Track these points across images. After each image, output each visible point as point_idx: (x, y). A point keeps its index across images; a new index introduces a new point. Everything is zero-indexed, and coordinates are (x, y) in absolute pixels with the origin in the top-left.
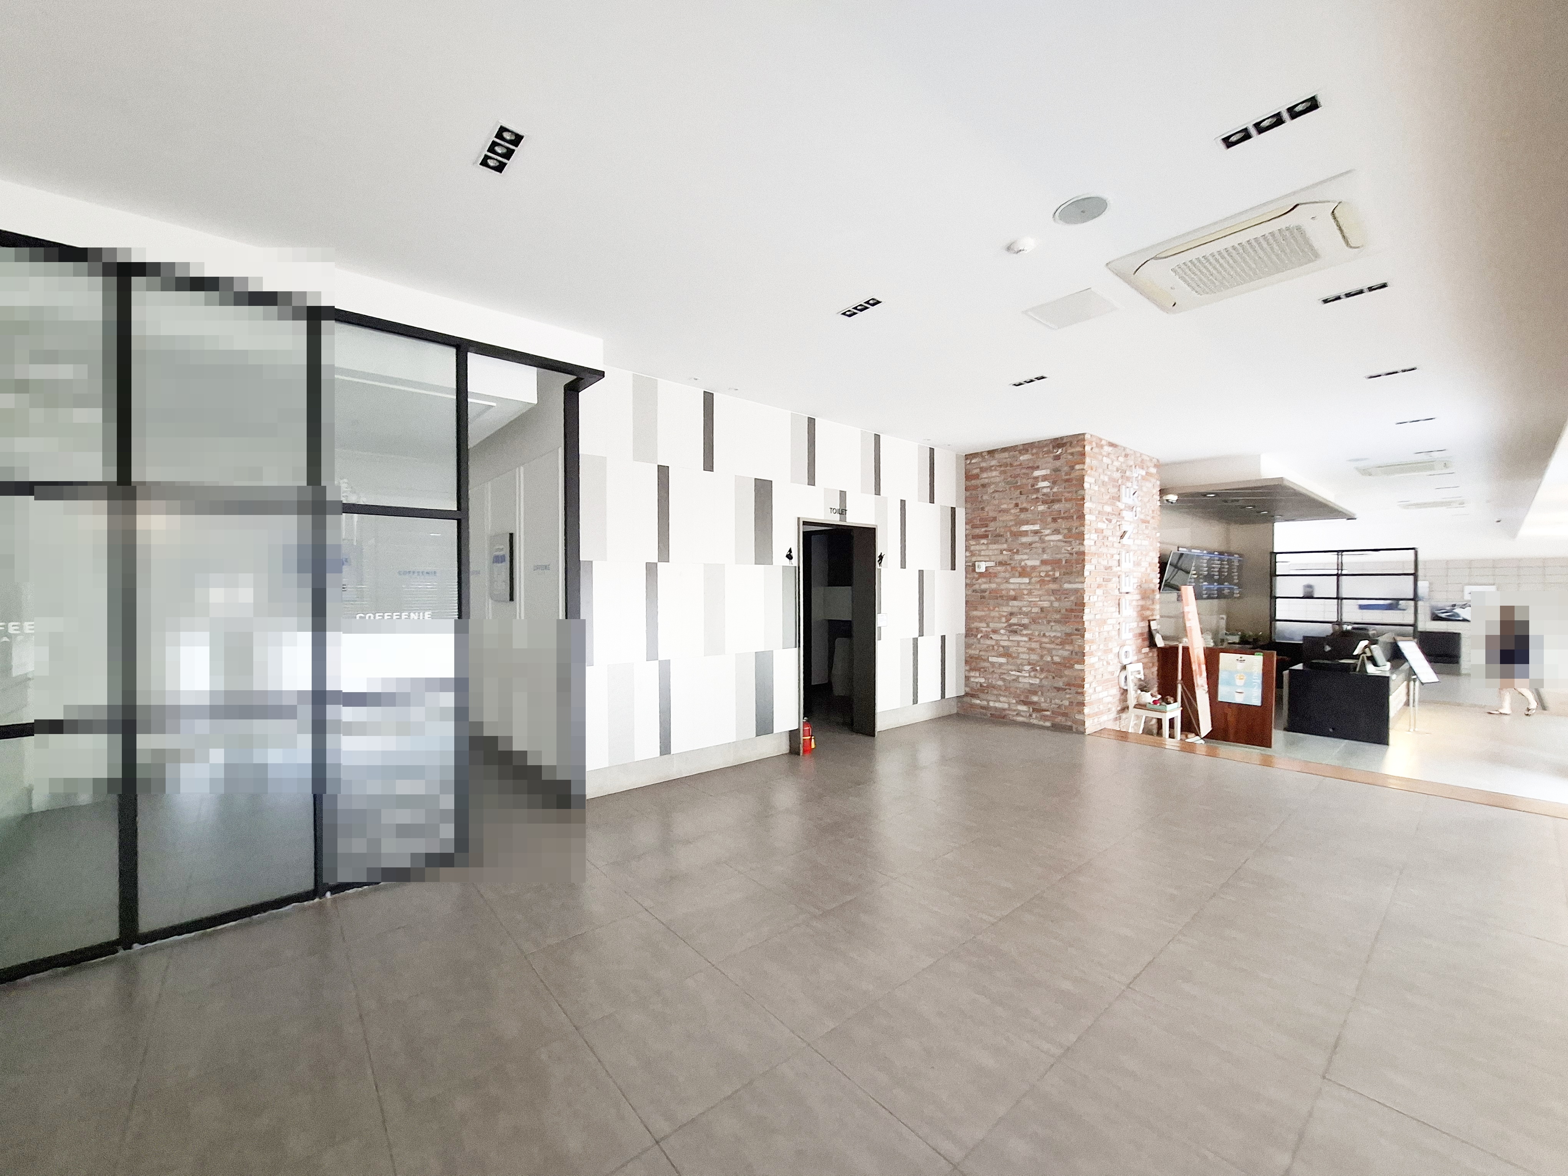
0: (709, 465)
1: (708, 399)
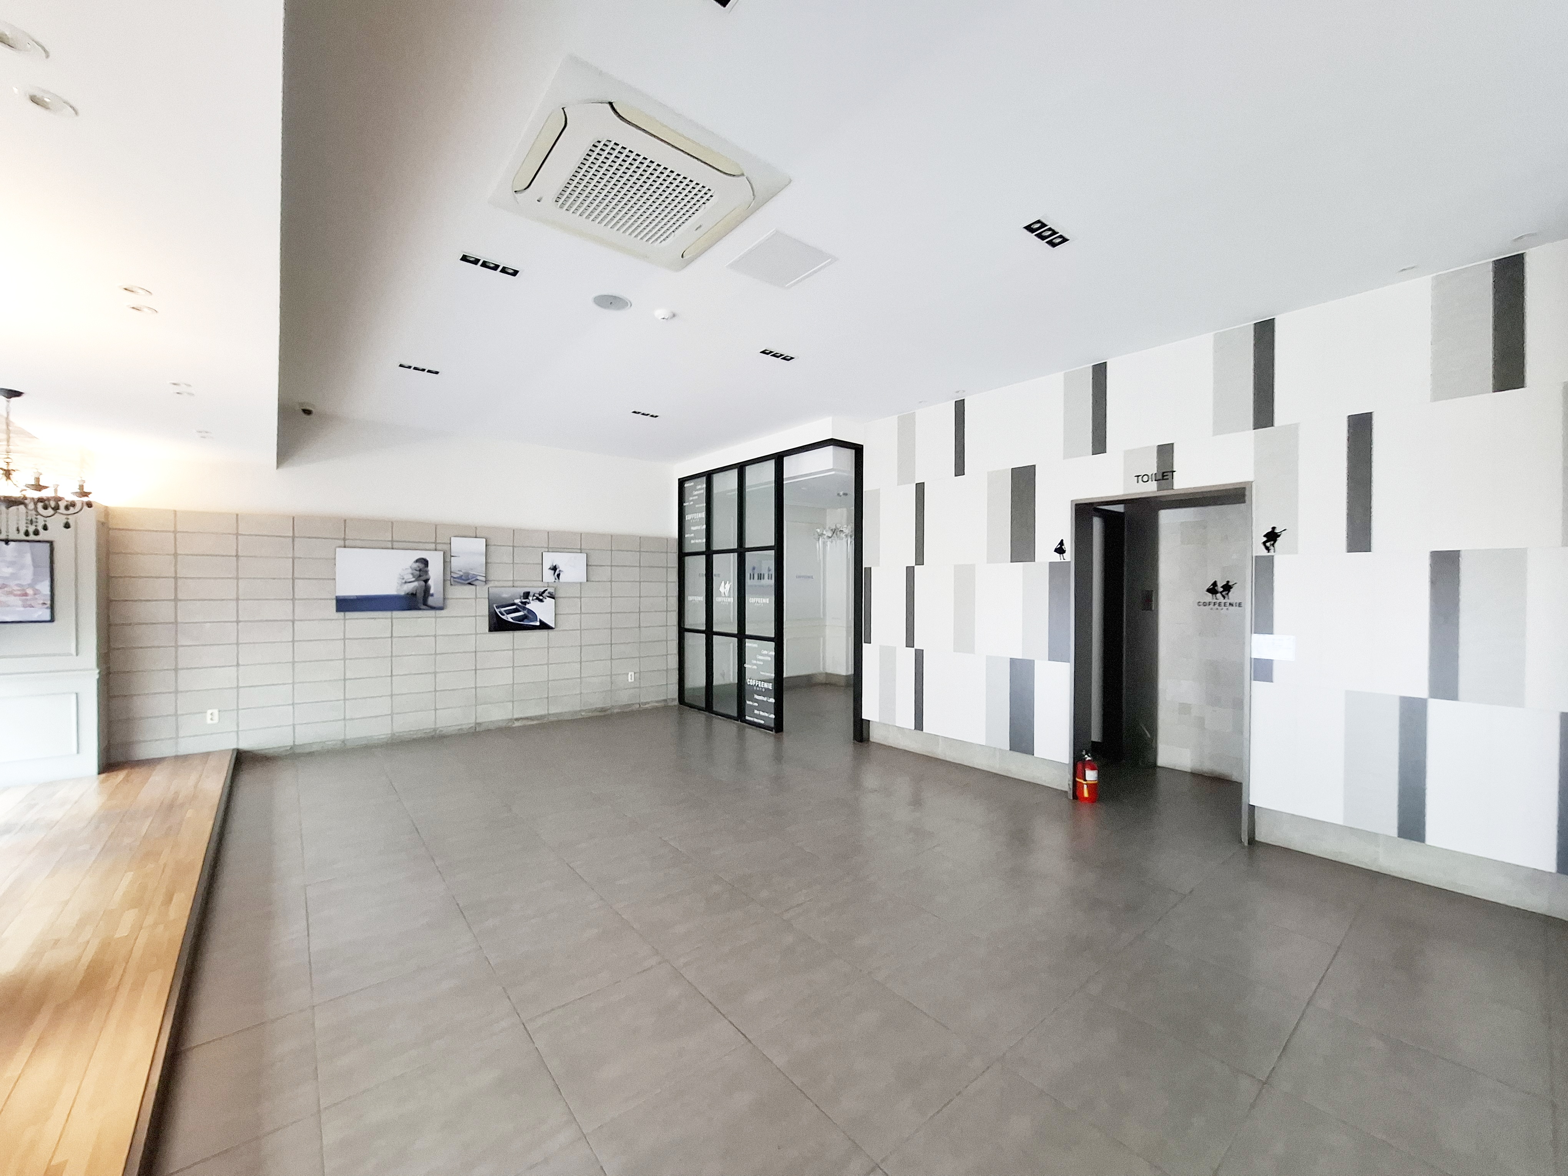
0: (960, 470)
1: (960, 407)
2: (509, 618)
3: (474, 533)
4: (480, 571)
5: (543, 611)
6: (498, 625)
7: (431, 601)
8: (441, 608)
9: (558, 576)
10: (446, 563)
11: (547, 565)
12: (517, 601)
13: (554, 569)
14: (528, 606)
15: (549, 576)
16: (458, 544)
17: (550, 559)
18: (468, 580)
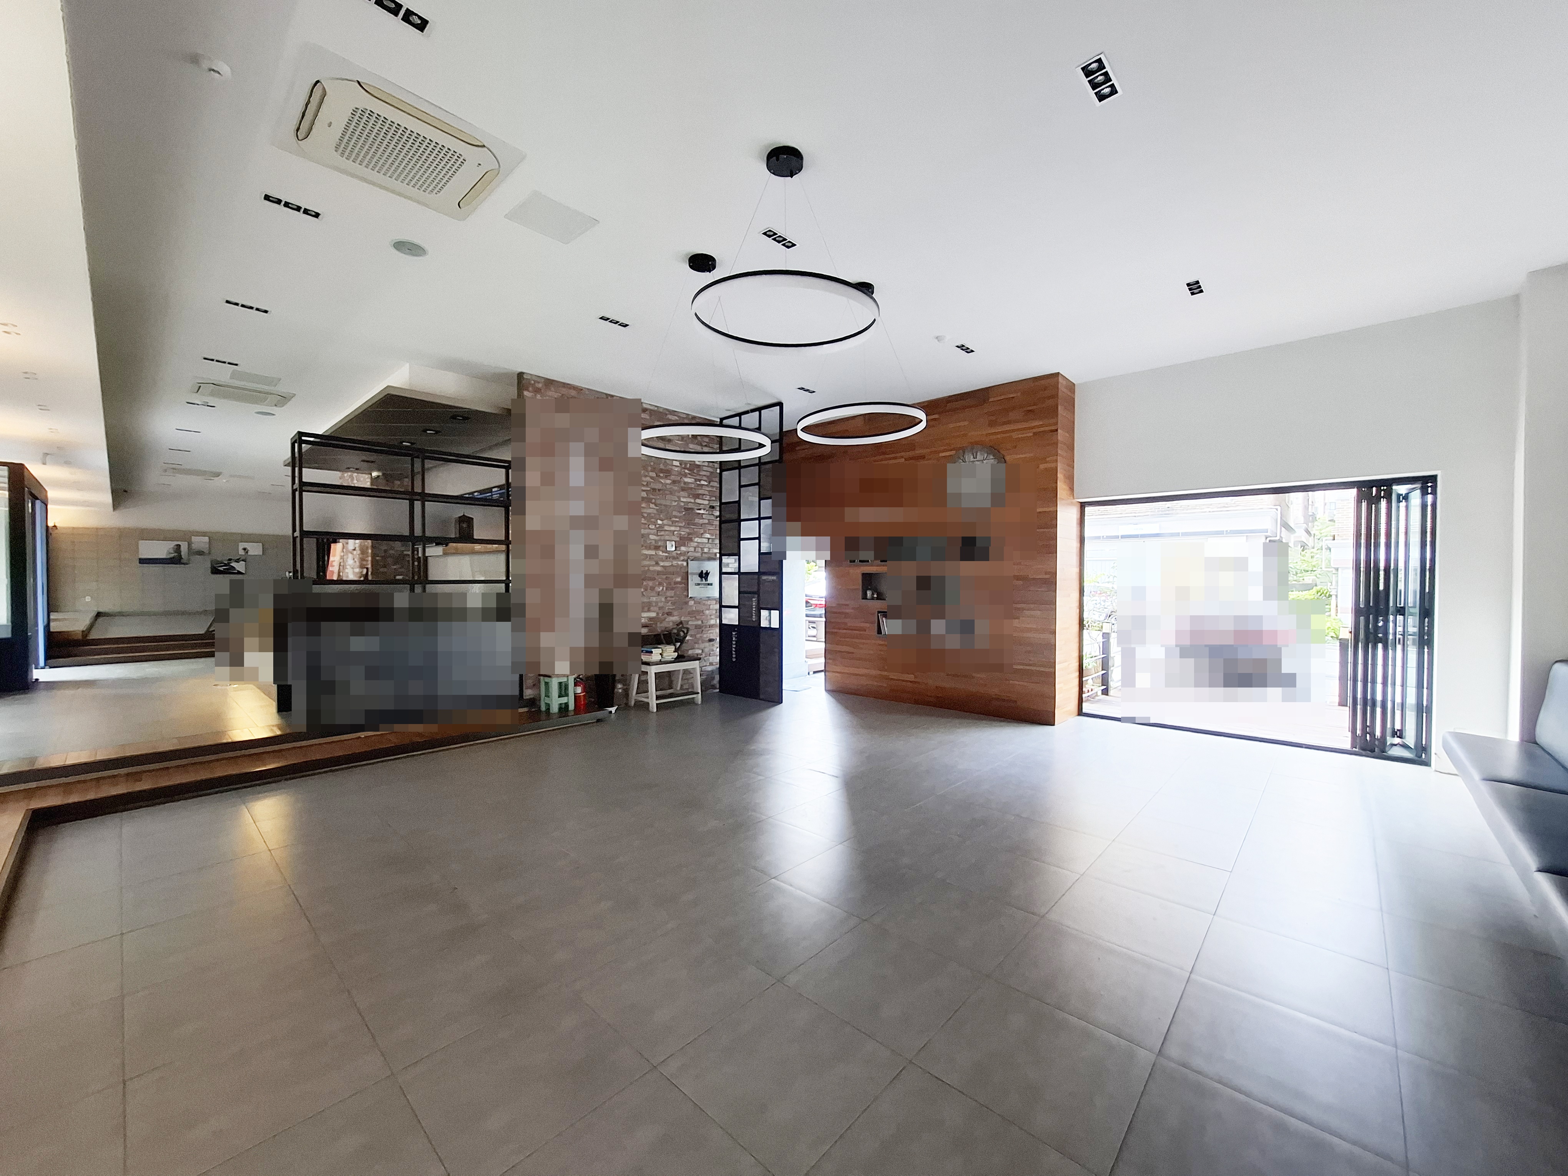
2: (221, 569)
3: (204, 534)
4: (206, 551)
5: (240, 566)
6: (215, 571)
7: (182, 561)
8: (187, 564)
9: (247, 552)
10: (189, 545)
11: (241, 548)
12: (226, 562)
13: (245, 549)
14: (231, 564)
15: (242, 552)
16: (194, 539)
17: (242, 546)
18: (200, 553)
